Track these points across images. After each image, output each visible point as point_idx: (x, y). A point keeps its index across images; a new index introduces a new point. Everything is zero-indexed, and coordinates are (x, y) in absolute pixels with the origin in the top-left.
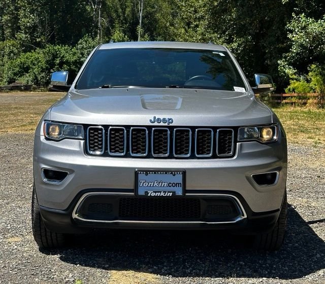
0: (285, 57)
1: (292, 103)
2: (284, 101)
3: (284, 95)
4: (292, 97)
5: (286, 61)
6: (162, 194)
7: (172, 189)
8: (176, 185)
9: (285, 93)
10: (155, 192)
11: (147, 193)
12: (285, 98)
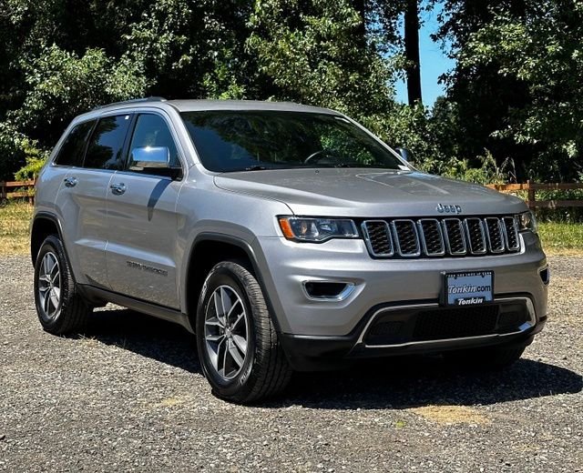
0: (12, 118)
1: (27, 199)
2: (9, 195)
3: (9, 184)
4: (26, 188)
5: (13, 123)
6: (473, 301)
7: (481, 294)
8: (484, 288)
9: (13, 180)
10: (466, 299)
11: (457, 301)
12: (11, 189)
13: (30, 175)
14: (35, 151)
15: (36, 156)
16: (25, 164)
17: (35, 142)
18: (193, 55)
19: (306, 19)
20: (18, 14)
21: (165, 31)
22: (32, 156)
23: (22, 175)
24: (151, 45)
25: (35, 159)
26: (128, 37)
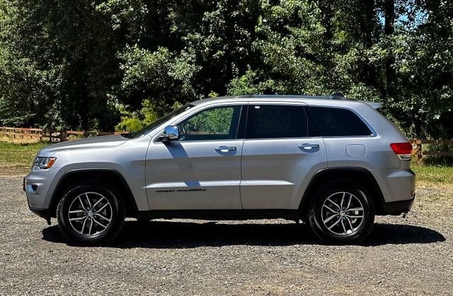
5: (116, 94)
13: (125, 127)
14: (127, 113)
15: (127, 115)
16: (120, 121)
17: (127, 106)
18: (226, 50)
19: (291, 29)
20: (117, 24)
21: (210, 34)
22: (124, 115)
23: (120, 127)
24: (200, 43)
25: (126, 117)
26: (185, 38)
